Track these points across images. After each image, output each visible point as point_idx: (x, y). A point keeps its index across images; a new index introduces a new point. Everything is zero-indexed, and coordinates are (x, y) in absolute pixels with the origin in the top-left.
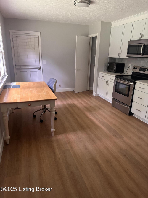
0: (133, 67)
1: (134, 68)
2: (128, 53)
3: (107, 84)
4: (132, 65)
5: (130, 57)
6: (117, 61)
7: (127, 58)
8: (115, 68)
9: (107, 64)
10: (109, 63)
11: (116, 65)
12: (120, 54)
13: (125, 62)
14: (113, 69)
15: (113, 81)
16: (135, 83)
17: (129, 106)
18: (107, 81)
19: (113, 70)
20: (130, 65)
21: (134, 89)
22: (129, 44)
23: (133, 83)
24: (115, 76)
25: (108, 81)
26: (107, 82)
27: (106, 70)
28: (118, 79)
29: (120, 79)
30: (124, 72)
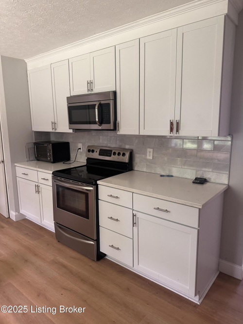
0: (86, 149)
1: (89, 151)
2: (71, 122)
3: (38, 192)
4: (83, 144)
5: (76, 130)
6: (53, 139)
7: (71, 131)
8: (50, 153)
9: (32, 145)
10: (35, 144)
11: (50, 147)
12: (54, 124)
13: (70, 140)
14: (47, 154)
15: (50, 183)
16: (97, 185)
17: (92, 240)
18: (37, 184)
19: (47, 158)
20: (80, 146)
21: (97, 199)
22: (68, 103)
23: (92, 187)
24: (51, 172)
25: (39, 184)
26: (38, 186)
27: (33, 157)
28: (59, 178)
29: (63, 179)
30: (71, 160)
